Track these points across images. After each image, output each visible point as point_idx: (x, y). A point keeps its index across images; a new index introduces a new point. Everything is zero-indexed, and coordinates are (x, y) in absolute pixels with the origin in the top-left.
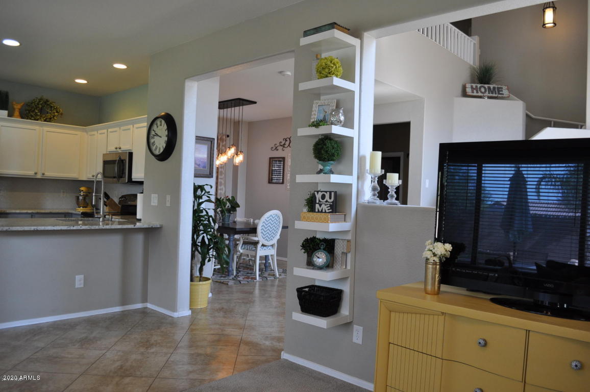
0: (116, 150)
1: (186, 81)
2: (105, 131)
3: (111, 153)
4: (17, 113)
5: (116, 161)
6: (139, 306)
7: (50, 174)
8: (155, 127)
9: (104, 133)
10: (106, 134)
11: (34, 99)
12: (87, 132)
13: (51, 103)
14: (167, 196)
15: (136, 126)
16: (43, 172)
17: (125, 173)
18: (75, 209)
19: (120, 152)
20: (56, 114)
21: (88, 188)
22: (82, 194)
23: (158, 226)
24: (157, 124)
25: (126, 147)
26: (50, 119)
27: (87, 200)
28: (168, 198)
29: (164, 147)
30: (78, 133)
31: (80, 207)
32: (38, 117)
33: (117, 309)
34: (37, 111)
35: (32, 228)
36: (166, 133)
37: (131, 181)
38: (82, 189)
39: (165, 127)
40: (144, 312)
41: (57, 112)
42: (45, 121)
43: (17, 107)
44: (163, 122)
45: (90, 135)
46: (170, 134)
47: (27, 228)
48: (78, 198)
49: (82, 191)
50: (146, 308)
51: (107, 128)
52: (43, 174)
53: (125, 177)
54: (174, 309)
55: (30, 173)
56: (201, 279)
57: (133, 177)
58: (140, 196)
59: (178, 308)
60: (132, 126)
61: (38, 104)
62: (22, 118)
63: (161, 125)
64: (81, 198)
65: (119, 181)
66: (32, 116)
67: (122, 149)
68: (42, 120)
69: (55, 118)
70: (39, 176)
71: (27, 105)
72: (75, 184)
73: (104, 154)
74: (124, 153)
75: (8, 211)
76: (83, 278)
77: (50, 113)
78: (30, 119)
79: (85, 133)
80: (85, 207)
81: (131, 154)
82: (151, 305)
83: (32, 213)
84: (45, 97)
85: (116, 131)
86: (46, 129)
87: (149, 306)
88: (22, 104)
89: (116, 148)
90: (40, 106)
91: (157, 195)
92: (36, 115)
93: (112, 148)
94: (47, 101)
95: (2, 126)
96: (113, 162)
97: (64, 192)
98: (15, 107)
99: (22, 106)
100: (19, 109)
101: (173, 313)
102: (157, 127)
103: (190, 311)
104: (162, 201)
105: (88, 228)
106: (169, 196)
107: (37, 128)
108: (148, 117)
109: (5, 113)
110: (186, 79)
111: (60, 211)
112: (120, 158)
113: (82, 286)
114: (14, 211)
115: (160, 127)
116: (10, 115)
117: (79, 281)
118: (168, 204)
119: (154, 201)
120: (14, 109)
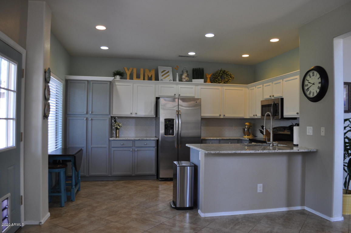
0: (270, 97)
1: (334, 39)
2: (261, 86)
3: (267, 100)
4: (208, 80)
5: (271, 104)
6: (299, 208)
7: (228, 115)
8: (308, 78)
9: (261, 87)
10: (262, 87)
11: (217, 71)
12: (248, 88)
13: (227, 72)
14: (322, 128)
15: (285, 80)
16: (224, 114)
17: (279, 113)
18: (243, 137)
19: (274, 98)
20: (230, 78)
21: (250, 123)
22: (246, 127)
23: (315, 150)
24: (310, 75)
25: (277, 95)
26: (227, 81)
27: (250, 131)
28: (323, 129)
29: (318, 92)
30: (243, 89)
31: (245, 135)
32: (220, 81)
33: (284, 209)
34: (219, 78)
35: (233, 152)
36: (320, 80)
37: (283, 118)
38: (247, 124)
39: (318, 76)
40: (303, 213)
41: (231, 77)
42: (224, 83)
43: (209, 76)
44: (316, 73)
45: (251, 90)
46: (323, 81)
47: (230, 152)
48: (244, 130)
49: (247, 125)
50: (304, 210)
51: (263, 84)
52: (224, 115)
53: (279, 115)
54: (330, 215)
55: (216, 115)
56: (348, 191)
57: (284, 115)
58: (295, 129)
59: (334, 214)
60: (282, 80)
61: (220, 74)
62: (211, 82)
63: (313, 75)
64: (246, 129)
65: (274, 118)
66: (217, 81)
67: (275, 97)
68: (223, 83)
69: (230, 81)
70: (222, 117)
71: (213, 75)
72: (242, 121)
73: (261, 101)
74: (277, 99)
75: (206, 138)
76: (262, 186)
77: (227, 78)
78: (216, 83)
79: (247, 89)
80: (249, 135)
81: (282, 100)
82: (307, 208)
83: (220, 139)
84: (223, 69)
85: (270, 85)
86: (225, 88)
87: (306, 208)
88: (211, 74)
89: (270, 96)
90: (221, 75)
91: (312, 128)
92: (219, 80)
93: (267, 96)
94: (225, 71)
95: (201, 88)
96: (269, 106)
97: (235, 126)
98: (208, 76)
99: (211, 76)
100: (210, 78)
101: (329, 218)
102: (310, 77)
103: (343, 218)
104: (316, 131)
105: (268, 152)
106: (324, 128)
107: (220, 88)
108: (300, 71)
109: (202, 80)
110: (334, 38)
111: (235, 138)
112: (274, 103)
113: (261, 191)
114: (209, 138)
115: (312, 77)
116: (205, 82)
117: (260, 188)
118: (323, 134)
119: (310, 131)
120: (207, 78)
